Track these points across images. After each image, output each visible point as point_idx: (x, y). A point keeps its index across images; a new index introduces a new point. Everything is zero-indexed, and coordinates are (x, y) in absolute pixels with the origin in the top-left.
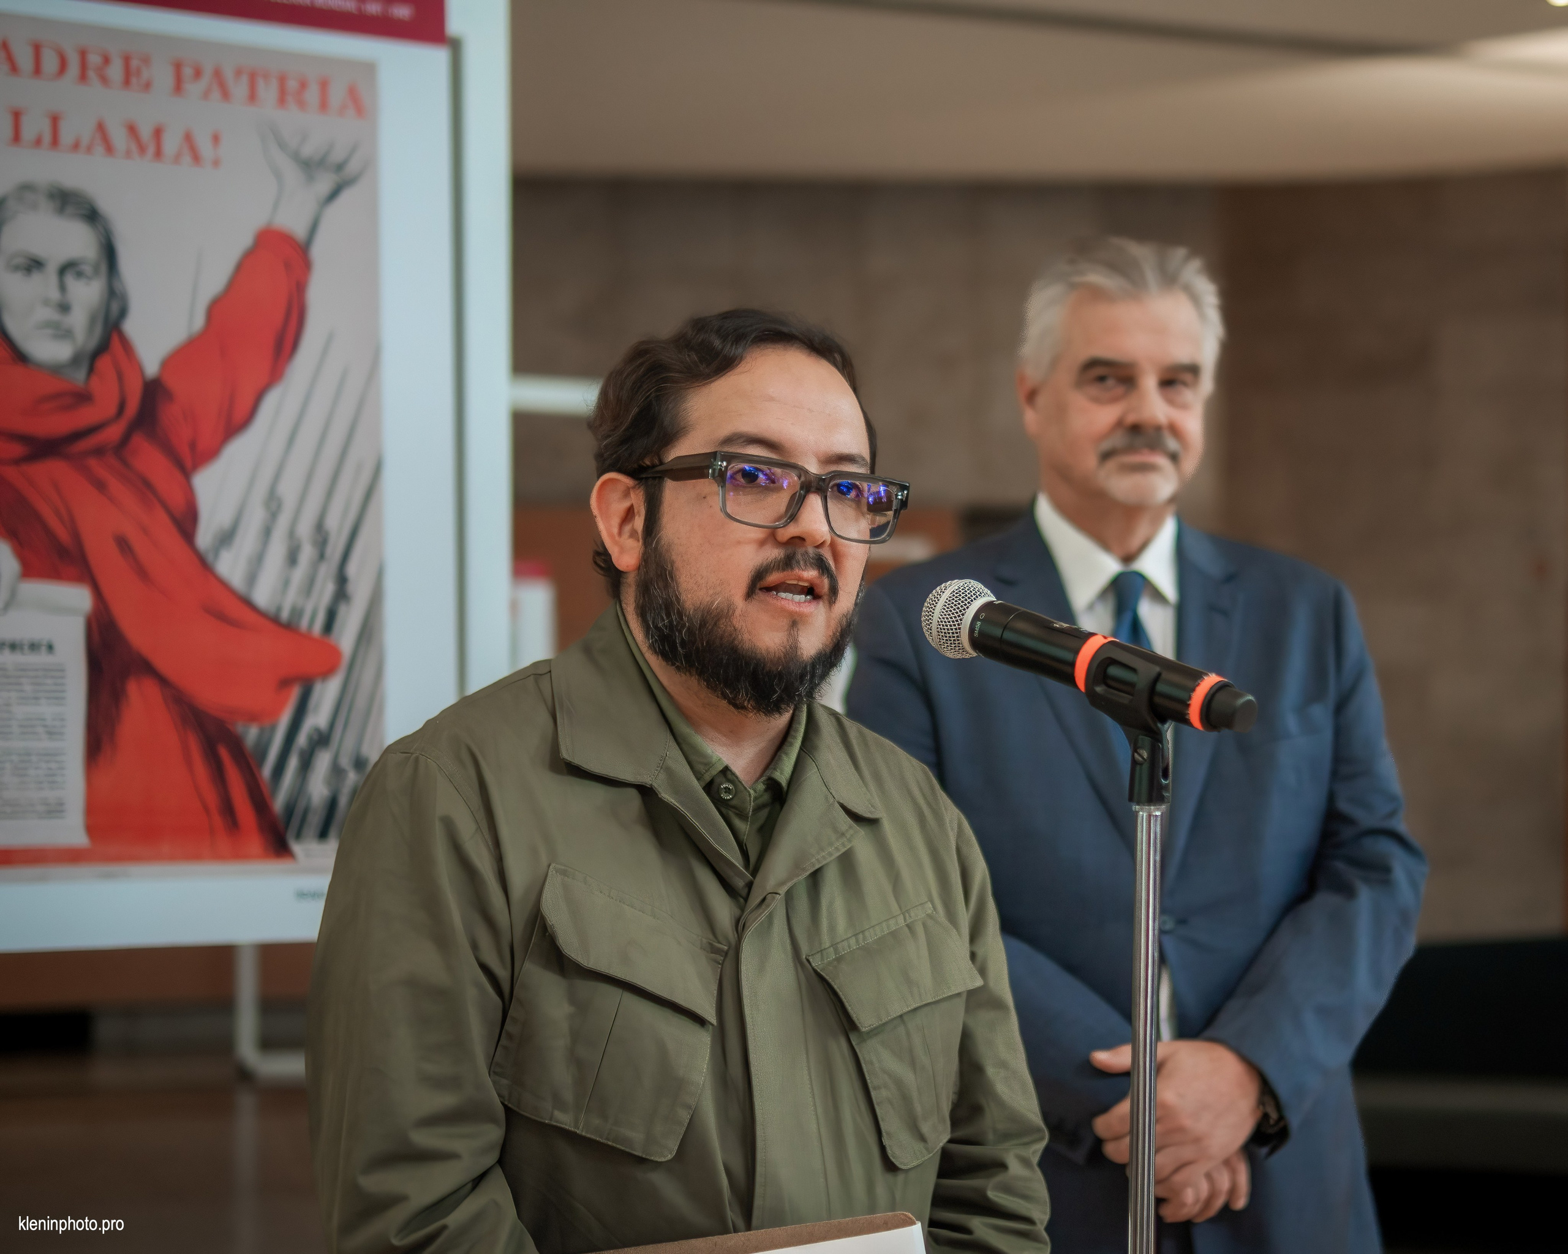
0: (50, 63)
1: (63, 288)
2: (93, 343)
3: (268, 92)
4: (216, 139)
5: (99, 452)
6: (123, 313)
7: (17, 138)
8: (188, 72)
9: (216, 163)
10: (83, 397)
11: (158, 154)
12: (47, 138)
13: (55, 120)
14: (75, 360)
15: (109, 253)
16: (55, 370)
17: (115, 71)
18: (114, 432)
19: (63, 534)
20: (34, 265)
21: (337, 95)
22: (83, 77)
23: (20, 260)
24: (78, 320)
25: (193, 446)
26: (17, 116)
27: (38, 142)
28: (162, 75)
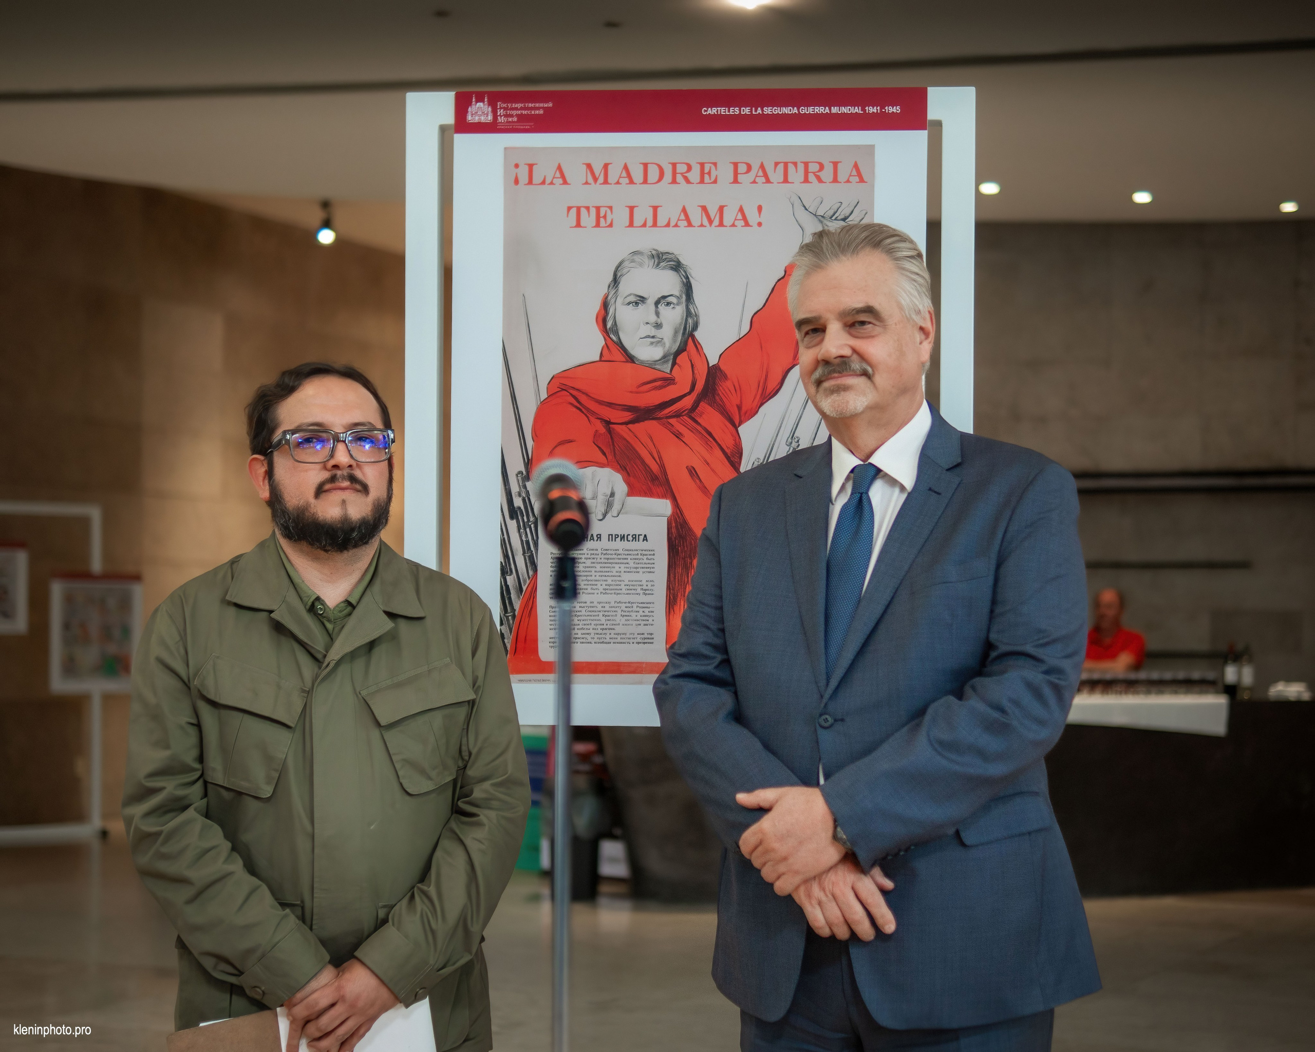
0: (653, 174)
1: (657, 314)
2: (675, 347)
3: (796, 175)
4: (760, 208)
5: (677, 415)
6: (696, 326)
7: (631, 224)
8: (742, 168)
9: (760, 224)
10: (668, 381)
11: (721, 224)
12: (650, 222)
13: (655, 209)
14: (664, 357)
15: (688, 288)
16: (651, 366)
17: (694, 175)
18: (688, 402)
19: (655, 467)
20: (642, 300)
21: (844, 171)
22: (674, 181)
23: (632, 299)
24: (667, 333)
25: (739, 407)
26: (632, 209)
27: (644, 225)
28: (725, 173)
